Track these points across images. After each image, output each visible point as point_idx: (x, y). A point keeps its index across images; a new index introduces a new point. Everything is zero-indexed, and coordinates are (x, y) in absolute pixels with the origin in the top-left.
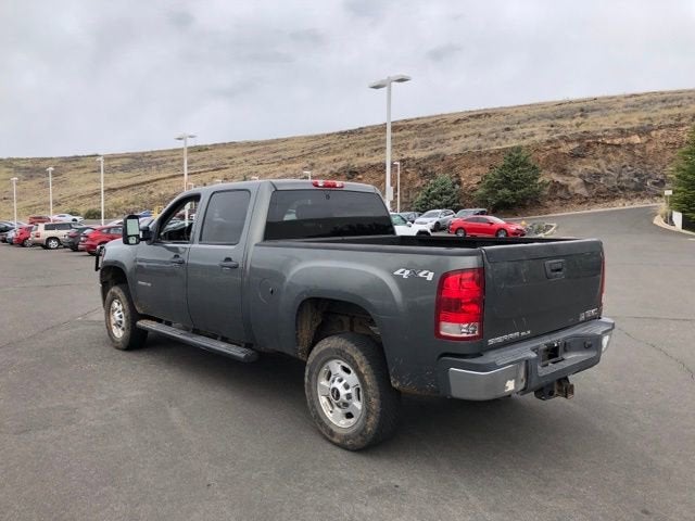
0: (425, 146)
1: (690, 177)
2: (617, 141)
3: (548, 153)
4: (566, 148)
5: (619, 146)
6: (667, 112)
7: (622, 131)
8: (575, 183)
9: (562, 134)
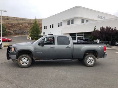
1: (32, 32)
3: (7, 26)
4: (10, 25)
5: (18, 26)
8: (12, 32)
9: (8, 23)
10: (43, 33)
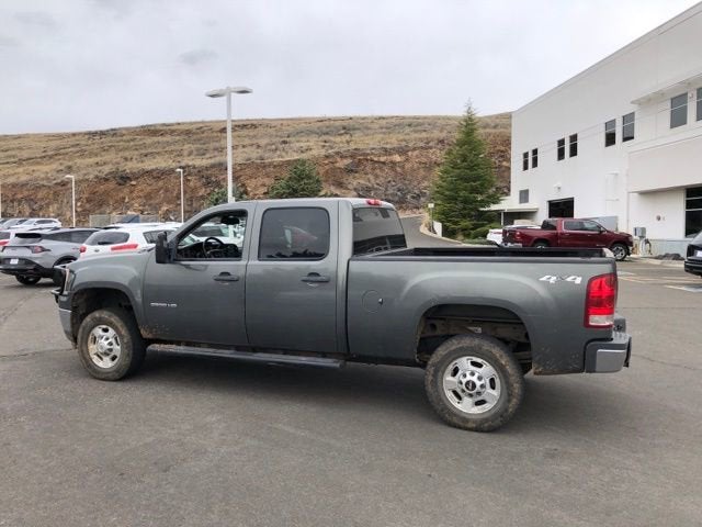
0: (202, 153)
1: (447, 193)
2: (382, 159)
3: (327, 167)
4: (342, 163)
5: (384, 163)
6: (417, 135)
7: (386, 150)
9: (336, 150)
10: (518, 196)
